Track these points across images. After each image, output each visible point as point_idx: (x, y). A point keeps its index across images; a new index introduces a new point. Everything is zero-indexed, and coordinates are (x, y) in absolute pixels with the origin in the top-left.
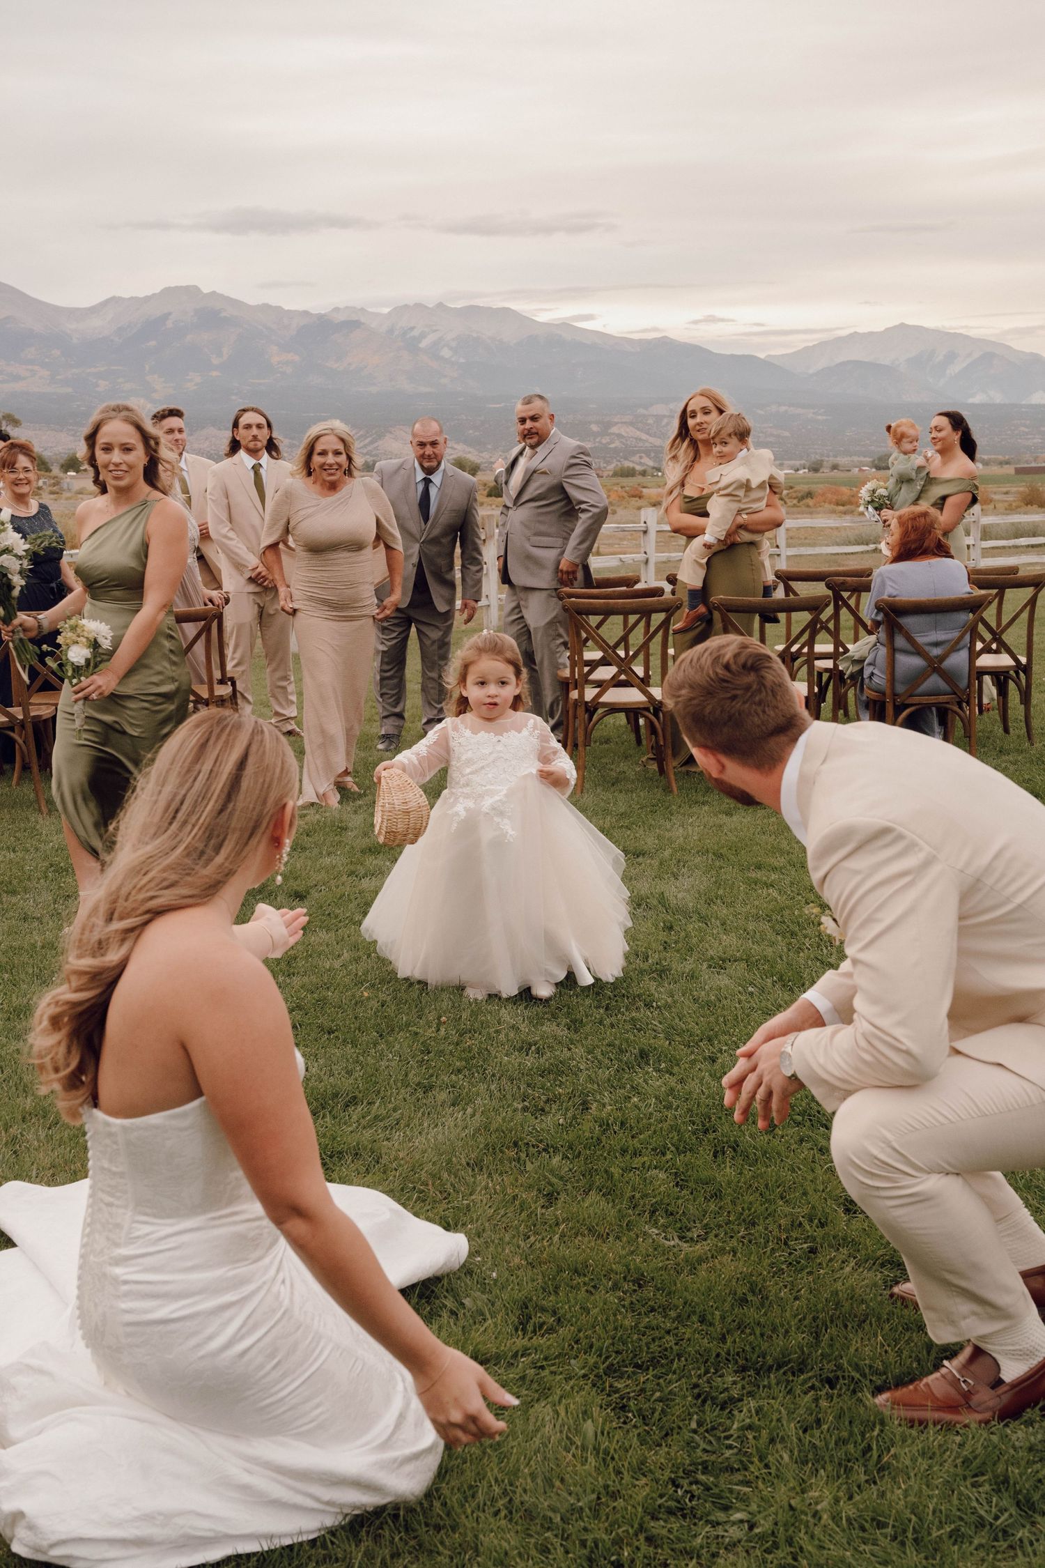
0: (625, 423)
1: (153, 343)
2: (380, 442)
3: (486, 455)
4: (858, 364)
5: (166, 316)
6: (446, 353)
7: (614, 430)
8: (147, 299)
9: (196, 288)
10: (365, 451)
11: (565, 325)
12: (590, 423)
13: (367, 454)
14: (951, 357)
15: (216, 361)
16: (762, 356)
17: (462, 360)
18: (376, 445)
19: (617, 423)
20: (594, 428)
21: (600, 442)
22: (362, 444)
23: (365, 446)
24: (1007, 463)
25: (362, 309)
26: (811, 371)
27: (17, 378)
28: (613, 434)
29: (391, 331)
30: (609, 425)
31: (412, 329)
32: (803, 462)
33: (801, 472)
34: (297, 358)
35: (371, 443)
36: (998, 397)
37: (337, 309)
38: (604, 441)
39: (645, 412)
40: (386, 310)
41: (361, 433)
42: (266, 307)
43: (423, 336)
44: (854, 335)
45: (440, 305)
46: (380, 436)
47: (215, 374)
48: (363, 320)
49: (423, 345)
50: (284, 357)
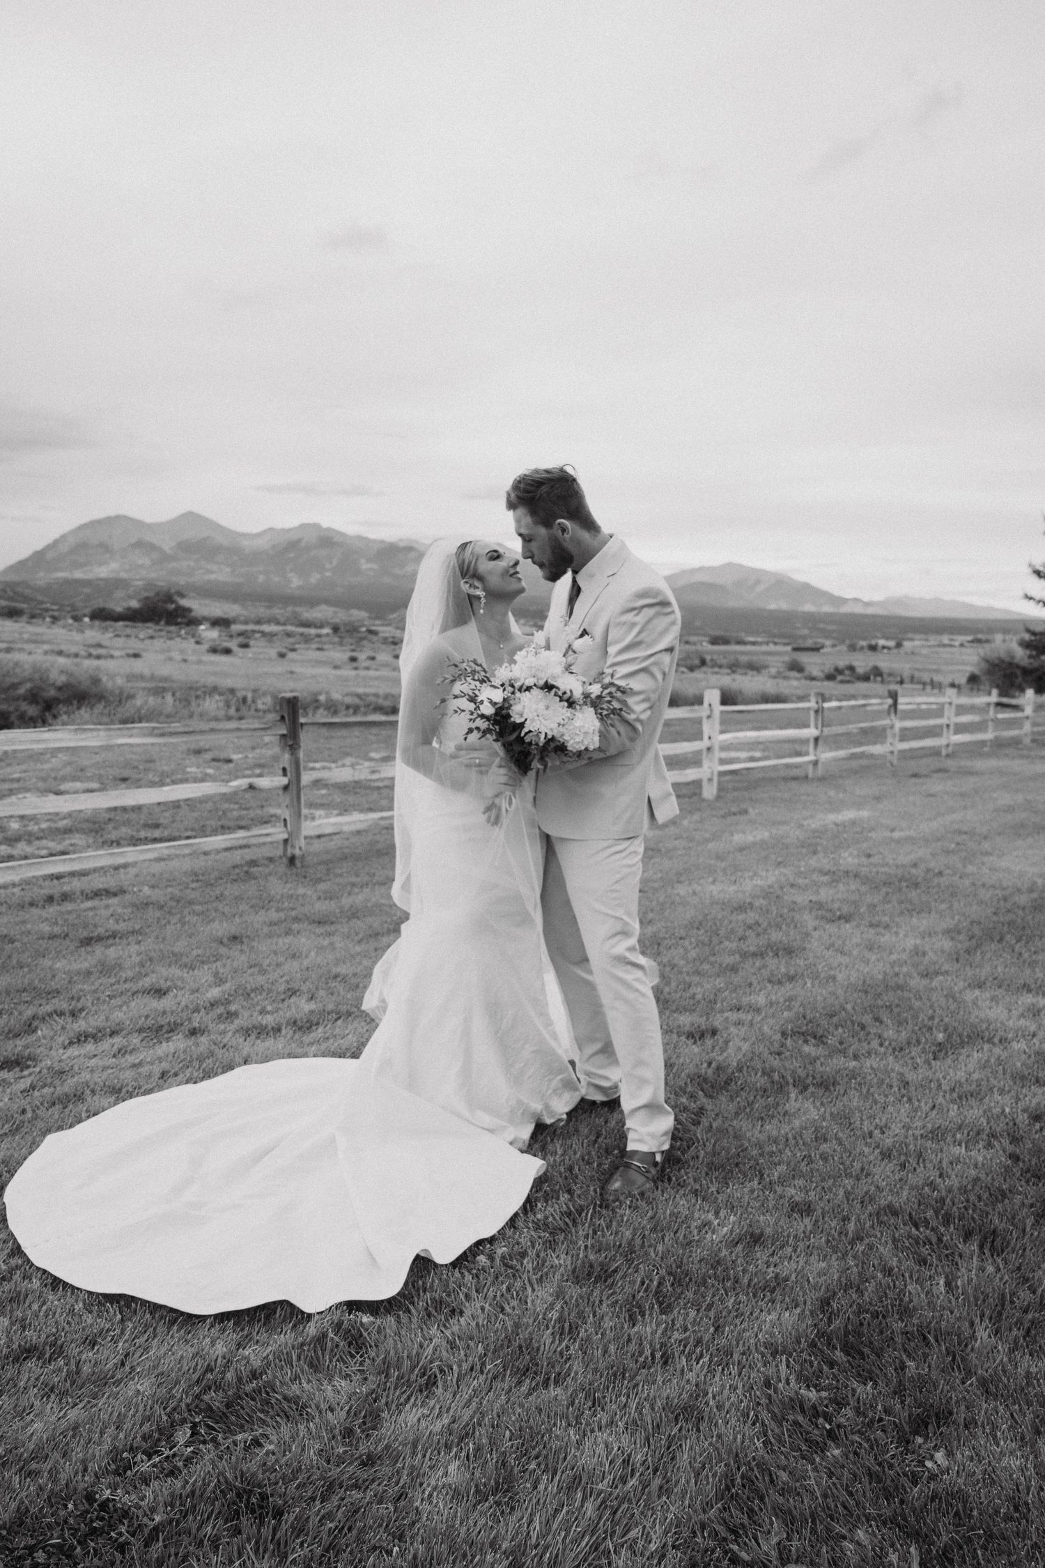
1: (292, 555)
4: (702, 584)
5: (299, 541)
8: (289, 530)
9: (319, 525)
14: (758, 582)
15: (328, 566)
24: (788, 644)
25: (417, 542)
27: (212, 572)
34: (375, 566)
36: (783, 605)
37: (401, 540)
42: (360, 538)
44: (702, 569)
47: (328, 574)
48: (416, 546)
50: (369, 566)
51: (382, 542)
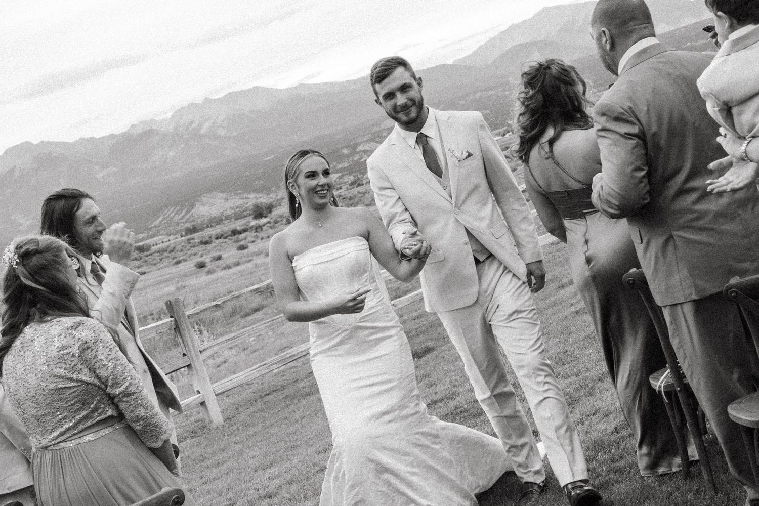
0: (366, 141)
2: (193, 211)
3: (272, 196)
5: (11, 171)
6: (221, 132)
7: (360, 148)
9: (27, 143)
10: (184, 220)
11: (301, 86)
12: (342, 148)
13: (186, 222)
16: (450, 62)
17: (235, 134)
18: (190, 214)
19: (360, 144)
20: (345, 151)
21: (352, 160)
22: (180, 216)
23: (183, 217)
25: (152, 121)
26: (489, 63)
28: (360, 151)
29: (176, 129)
30: (356, 145)
31: (192, 122)
32: (505, 128)
33: (507, 135)
34: (115, 170)
35: (188, 212)
37: (133, 126)
38: (355, 159)
39: (379, 129)
40: (169, 115)
41: (178, 208)
42: (83, 140)
43: (201, 126)
44: (513, 28)
45: (207, 101)
46: (192, 206)
49: (203, 132)
50: (105, 172)
51: (112, 136)
